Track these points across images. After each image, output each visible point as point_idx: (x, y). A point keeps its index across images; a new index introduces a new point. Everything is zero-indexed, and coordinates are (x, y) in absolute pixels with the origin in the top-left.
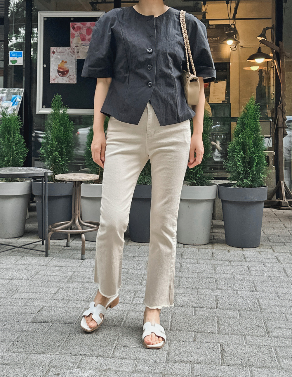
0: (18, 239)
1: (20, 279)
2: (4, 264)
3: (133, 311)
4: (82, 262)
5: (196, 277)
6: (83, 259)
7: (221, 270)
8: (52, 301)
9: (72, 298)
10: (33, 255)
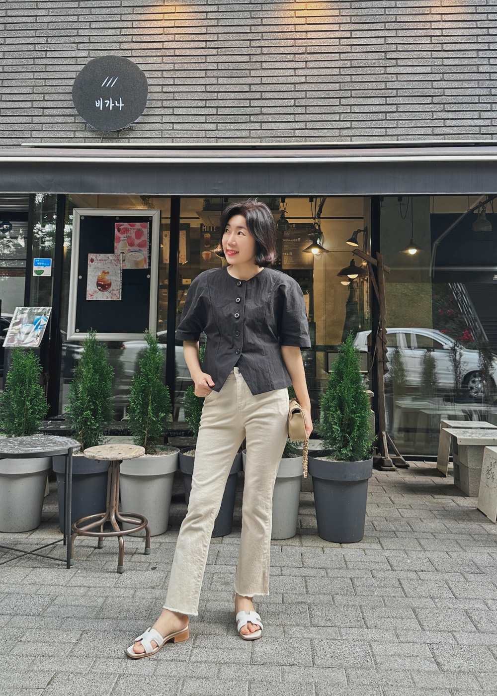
0: (31, 534)
1: (26, 615)
2: (6, 583)
3: (192, 678)
4: (118, 577)
5: (281, 602)
6: (120, 572)
7: (314, 587)
8: (70, 660)
9: (101, 652)
10: (50, 566)
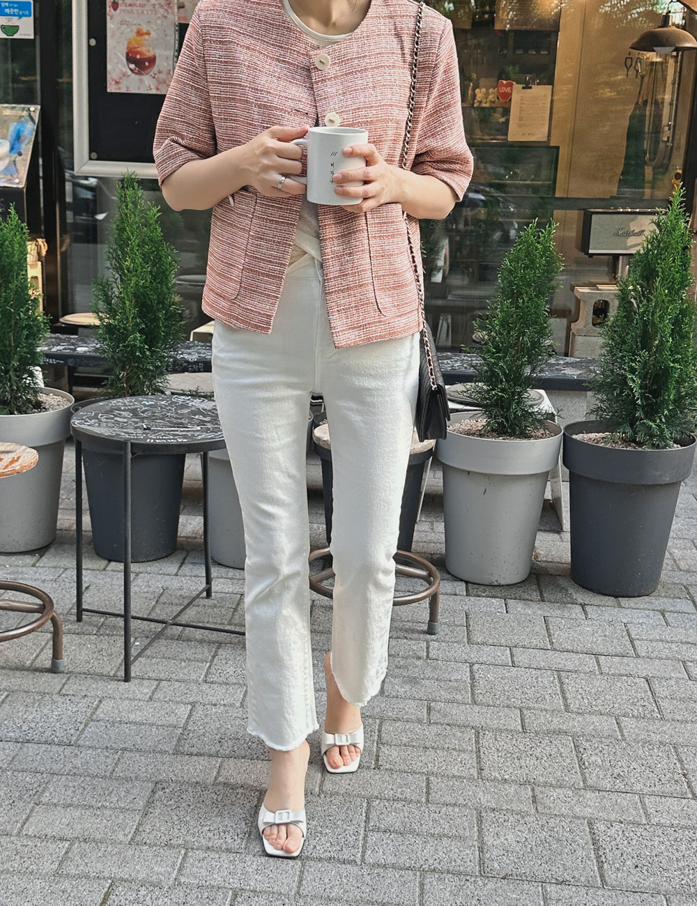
0: (40, 558)
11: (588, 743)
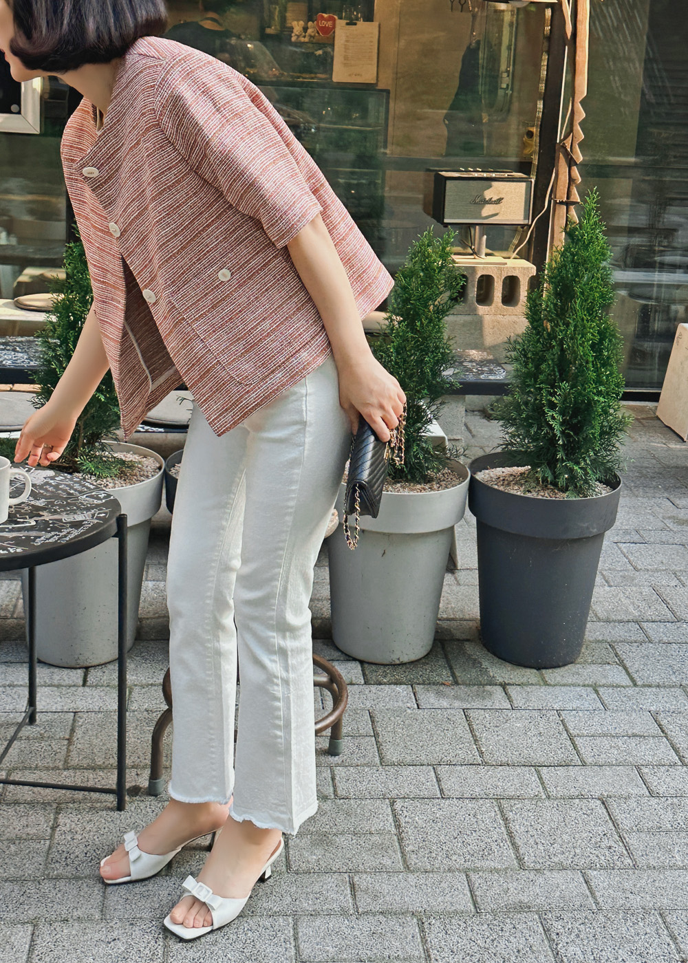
11: (560, 922)
